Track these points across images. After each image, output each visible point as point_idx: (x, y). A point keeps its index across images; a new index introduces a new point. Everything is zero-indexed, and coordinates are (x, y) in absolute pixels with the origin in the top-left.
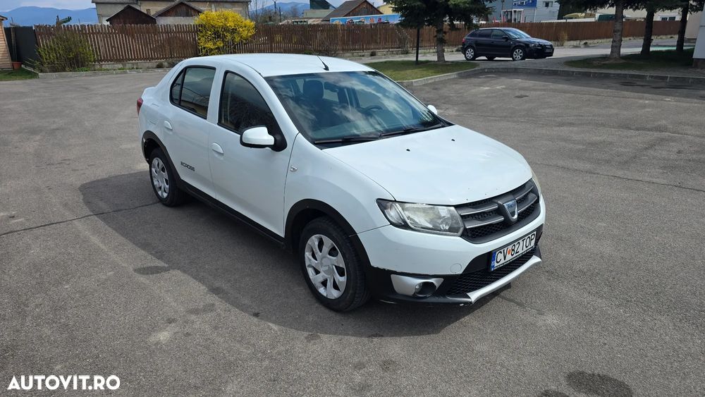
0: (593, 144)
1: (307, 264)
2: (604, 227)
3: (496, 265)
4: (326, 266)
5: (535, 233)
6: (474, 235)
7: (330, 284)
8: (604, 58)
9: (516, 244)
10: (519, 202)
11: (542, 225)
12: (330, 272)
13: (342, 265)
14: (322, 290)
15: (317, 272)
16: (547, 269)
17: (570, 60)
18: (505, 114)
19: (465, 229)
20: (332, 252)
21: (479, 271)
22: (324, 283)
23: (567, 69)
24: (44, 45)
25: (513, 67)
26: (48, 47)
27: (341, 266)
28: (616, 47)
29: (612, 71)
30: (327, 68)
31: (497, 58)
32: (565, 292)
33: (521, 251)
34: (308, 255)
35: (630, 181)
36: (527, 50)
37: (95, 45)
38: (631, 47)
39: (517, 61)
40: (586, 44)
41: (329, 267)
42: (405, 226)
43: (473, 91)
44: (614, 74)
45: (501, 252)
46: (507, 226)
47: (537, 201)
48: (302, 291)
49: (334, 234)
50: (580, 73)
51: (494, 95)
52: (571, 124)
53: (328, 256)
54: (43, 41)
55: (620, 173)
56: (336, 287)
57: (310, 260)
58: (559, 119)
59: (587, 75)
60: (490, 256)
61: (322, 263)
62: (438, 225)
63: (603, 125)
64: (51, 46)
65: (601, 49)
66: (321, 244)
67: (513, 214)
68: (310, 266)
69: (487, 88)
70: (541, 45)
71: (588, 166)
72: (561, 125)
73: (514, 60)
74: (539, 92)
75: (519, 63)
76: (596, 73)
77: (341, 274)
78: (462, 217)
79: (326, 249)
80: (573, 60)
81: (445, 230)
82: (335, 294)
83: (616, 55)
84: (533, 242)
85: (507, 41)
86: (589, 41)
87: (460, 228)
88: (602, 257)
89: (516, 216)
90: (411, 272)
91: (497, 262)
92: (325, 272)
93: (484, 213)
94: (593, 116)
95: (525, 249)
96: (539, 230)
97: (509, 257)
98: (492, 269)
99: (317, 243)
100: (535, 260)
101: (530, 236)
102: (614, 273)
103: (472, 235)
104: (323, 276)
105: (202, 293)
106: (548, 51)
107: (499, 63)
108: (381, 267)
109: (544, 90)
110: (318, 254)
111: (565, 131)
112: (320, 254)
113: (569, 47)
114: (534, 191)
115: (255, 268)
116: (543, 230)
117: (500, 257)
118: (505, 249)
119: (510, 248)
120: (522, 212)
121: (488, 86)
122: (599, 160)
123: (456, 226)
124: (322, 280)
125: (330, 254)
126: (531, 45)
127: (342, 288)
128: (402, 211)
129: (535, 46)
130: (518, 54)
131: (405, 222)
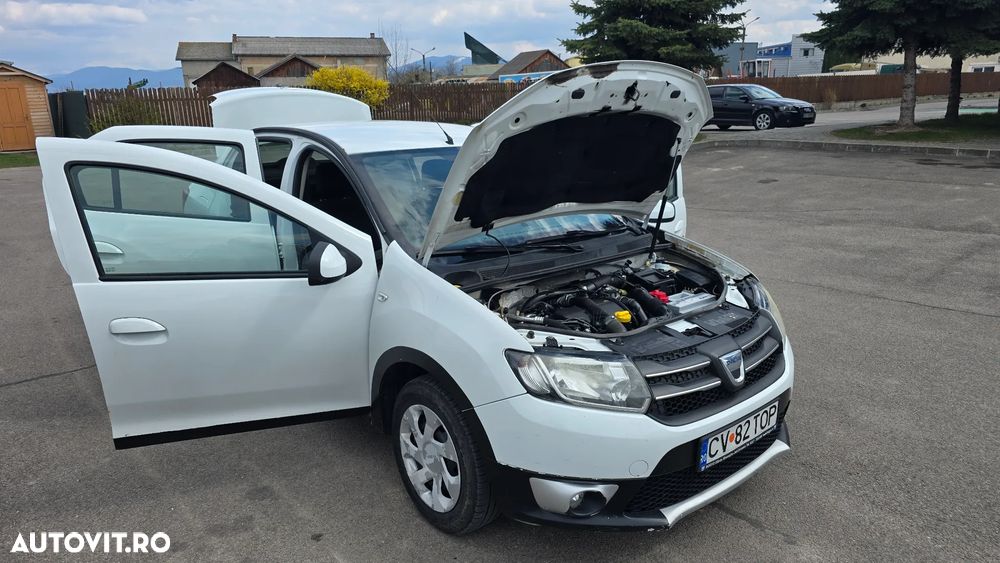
0: (876, 252)
1: (404, 451)
2: (896, 386)
3: (709, 460)
4: (431, 457)
5: (776, 404)
6: (669, 410)
7: (436, 487)
8: (891, 125)
9: (742, 423)
10: (747, 354)
11: (787, 392)
12: (435, 466)
13: (454, 457)
14: (425, 496)
15: (420, 467)
16: (803, 459)
17: (840, 128)
18: (743, 206)
19: (653, 401)
20: (439, 435)
21: (680, 472)
22: (429, 485)
23: (835, 140)
24: (97, 117)
25: (755, 138)
26: (102, 119)
27: (451, 459)
28: (907, 109)
29: (903, 144)
30: (450, 141)
31: (733, 127)
32: (832, 501)
33: (752, 435)
34: (404, 437)
35: (936, 310)
36: (776, 114)
37: (168, 116)
38: (932, 109)
39: (764, 132)
40: (863, 106)
41: (436, 460)
42: (552, 396)
43: (697, 173)
44: (906, 148)
45: (717, 439)
46: (726, 394)
47: (780, 350)
48: (396, 494)
49: (441, 405)
50: (855, 147)
51: (727, 178)
52: (844, 222)
53: (434, 441)
54: (96, 111)
55: (919, 297)
56: (446, 493)
57: (407, 445)
58: (824, 215)
59: (865, 149)
60: (697, 446)
61: (425, 453)
62: (608, 393)
63: (893, 223)
64: (107, 118)
65: (888, 113)
66: (422, 421)
67: (737, 374)
68: (408, 456)
69: (716, 170)
70: (797, 108)
71: (869, 286)
72: (828, 222)
73: (757, 129)
74: (793, 175)
75: (765, 134)
76: (878, 147)
77: (453, 473)
78: (648, 380)
79: (430, 429)
80: (845, 128)
81: (621, 403)
82: (444, 504)
83: (907, 121)
84: (773, 420)
85: (746, 102)
86: (868, 103)
87: (643, 400)
88: (894, 439)
89: (741, 378)
90: (563, 475)
91: (711, 456)
92: (430, 466)
93: (686, 372)
94: (876, 209)
95: (759, 431)
96: (783, 400)
97: (732, 446)
98: (703, 468)
99: (416, 419)
100: (779, 447)
101: (768, 409)
102: (913, 468)
103: (666, 412)
104: (427, 473)
105: (238, 498)
106: (806, 116)
107: (736, 134)
108: (513, 464)
109: (802, 172)
110: (420, 437)
111: (833, 231)
112: (422, 436)
113: (840, 110)
114: (773, 334)
115: (331, 454)
116: (791, 398)
117: (716, 446)
118: (725, 433)
119: (733, 430)
120: (753, 370)
121: (718, 167)
122: (886, 276)
123: (637, 396)
124: (424, 479)
125: (436, 438)
126: (781, 108)
127: (455, 495)
128: (546, 371)
129: (788, 109)
130: (763, 121)
131: (552, 389)
